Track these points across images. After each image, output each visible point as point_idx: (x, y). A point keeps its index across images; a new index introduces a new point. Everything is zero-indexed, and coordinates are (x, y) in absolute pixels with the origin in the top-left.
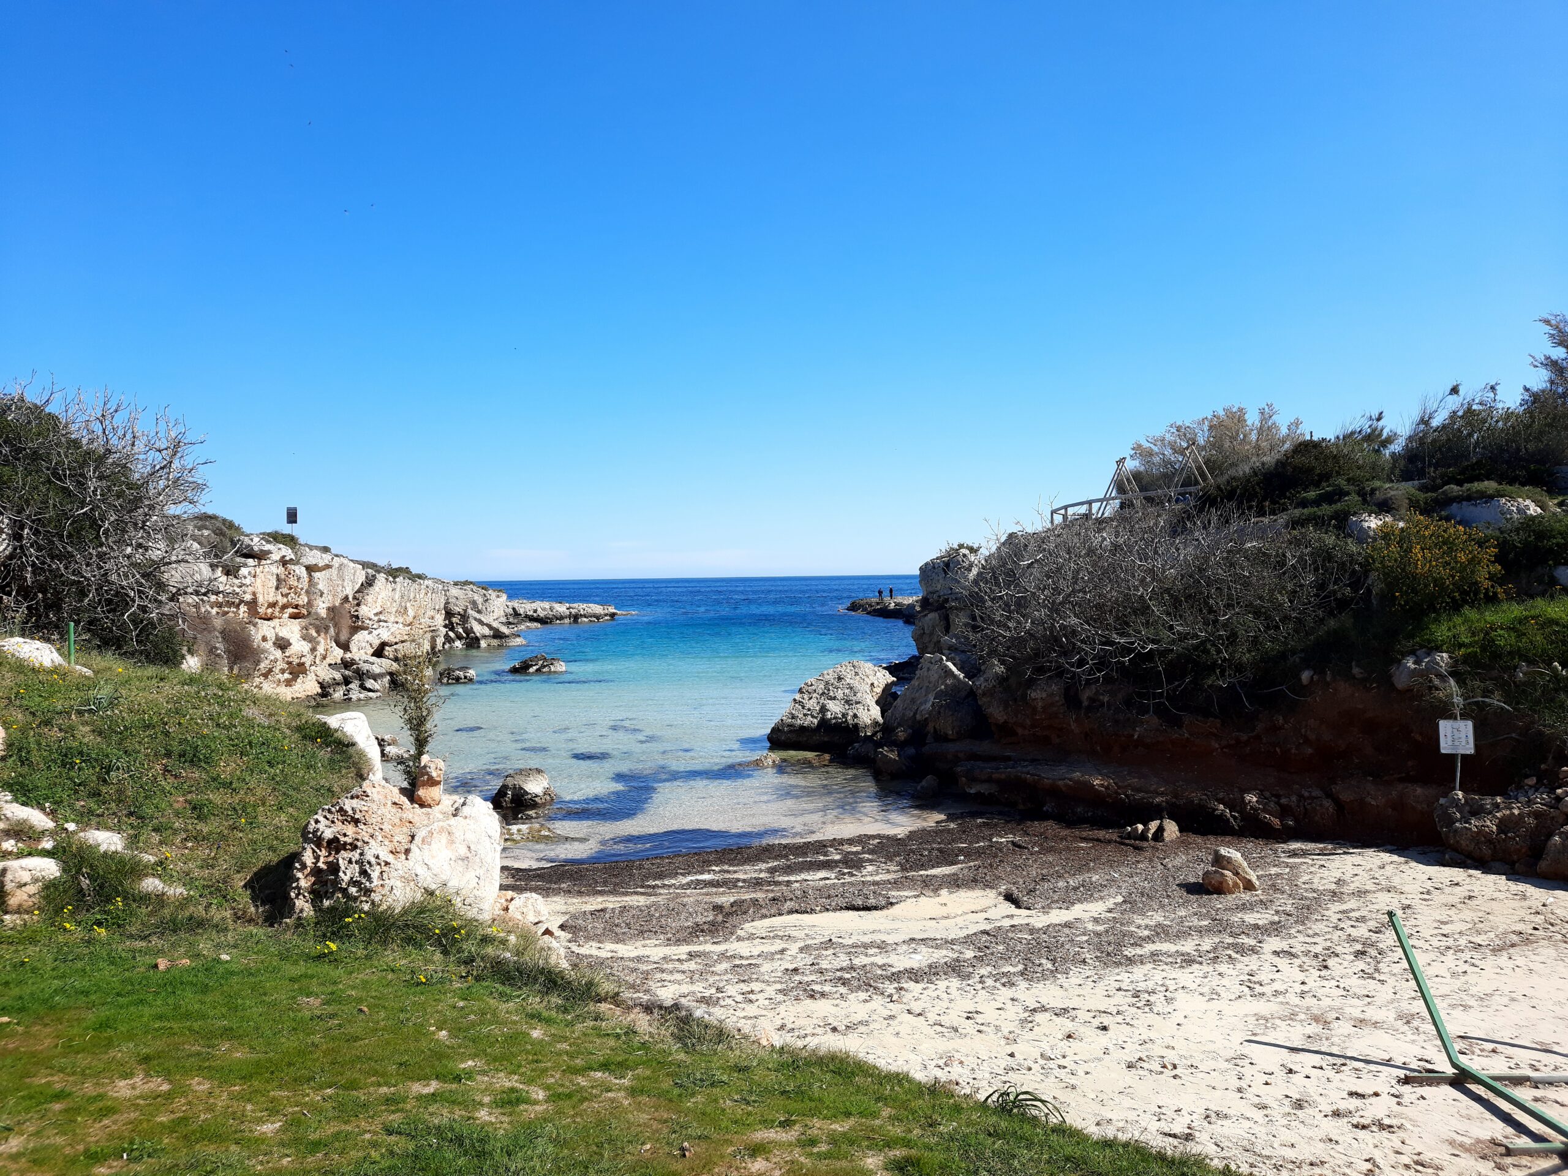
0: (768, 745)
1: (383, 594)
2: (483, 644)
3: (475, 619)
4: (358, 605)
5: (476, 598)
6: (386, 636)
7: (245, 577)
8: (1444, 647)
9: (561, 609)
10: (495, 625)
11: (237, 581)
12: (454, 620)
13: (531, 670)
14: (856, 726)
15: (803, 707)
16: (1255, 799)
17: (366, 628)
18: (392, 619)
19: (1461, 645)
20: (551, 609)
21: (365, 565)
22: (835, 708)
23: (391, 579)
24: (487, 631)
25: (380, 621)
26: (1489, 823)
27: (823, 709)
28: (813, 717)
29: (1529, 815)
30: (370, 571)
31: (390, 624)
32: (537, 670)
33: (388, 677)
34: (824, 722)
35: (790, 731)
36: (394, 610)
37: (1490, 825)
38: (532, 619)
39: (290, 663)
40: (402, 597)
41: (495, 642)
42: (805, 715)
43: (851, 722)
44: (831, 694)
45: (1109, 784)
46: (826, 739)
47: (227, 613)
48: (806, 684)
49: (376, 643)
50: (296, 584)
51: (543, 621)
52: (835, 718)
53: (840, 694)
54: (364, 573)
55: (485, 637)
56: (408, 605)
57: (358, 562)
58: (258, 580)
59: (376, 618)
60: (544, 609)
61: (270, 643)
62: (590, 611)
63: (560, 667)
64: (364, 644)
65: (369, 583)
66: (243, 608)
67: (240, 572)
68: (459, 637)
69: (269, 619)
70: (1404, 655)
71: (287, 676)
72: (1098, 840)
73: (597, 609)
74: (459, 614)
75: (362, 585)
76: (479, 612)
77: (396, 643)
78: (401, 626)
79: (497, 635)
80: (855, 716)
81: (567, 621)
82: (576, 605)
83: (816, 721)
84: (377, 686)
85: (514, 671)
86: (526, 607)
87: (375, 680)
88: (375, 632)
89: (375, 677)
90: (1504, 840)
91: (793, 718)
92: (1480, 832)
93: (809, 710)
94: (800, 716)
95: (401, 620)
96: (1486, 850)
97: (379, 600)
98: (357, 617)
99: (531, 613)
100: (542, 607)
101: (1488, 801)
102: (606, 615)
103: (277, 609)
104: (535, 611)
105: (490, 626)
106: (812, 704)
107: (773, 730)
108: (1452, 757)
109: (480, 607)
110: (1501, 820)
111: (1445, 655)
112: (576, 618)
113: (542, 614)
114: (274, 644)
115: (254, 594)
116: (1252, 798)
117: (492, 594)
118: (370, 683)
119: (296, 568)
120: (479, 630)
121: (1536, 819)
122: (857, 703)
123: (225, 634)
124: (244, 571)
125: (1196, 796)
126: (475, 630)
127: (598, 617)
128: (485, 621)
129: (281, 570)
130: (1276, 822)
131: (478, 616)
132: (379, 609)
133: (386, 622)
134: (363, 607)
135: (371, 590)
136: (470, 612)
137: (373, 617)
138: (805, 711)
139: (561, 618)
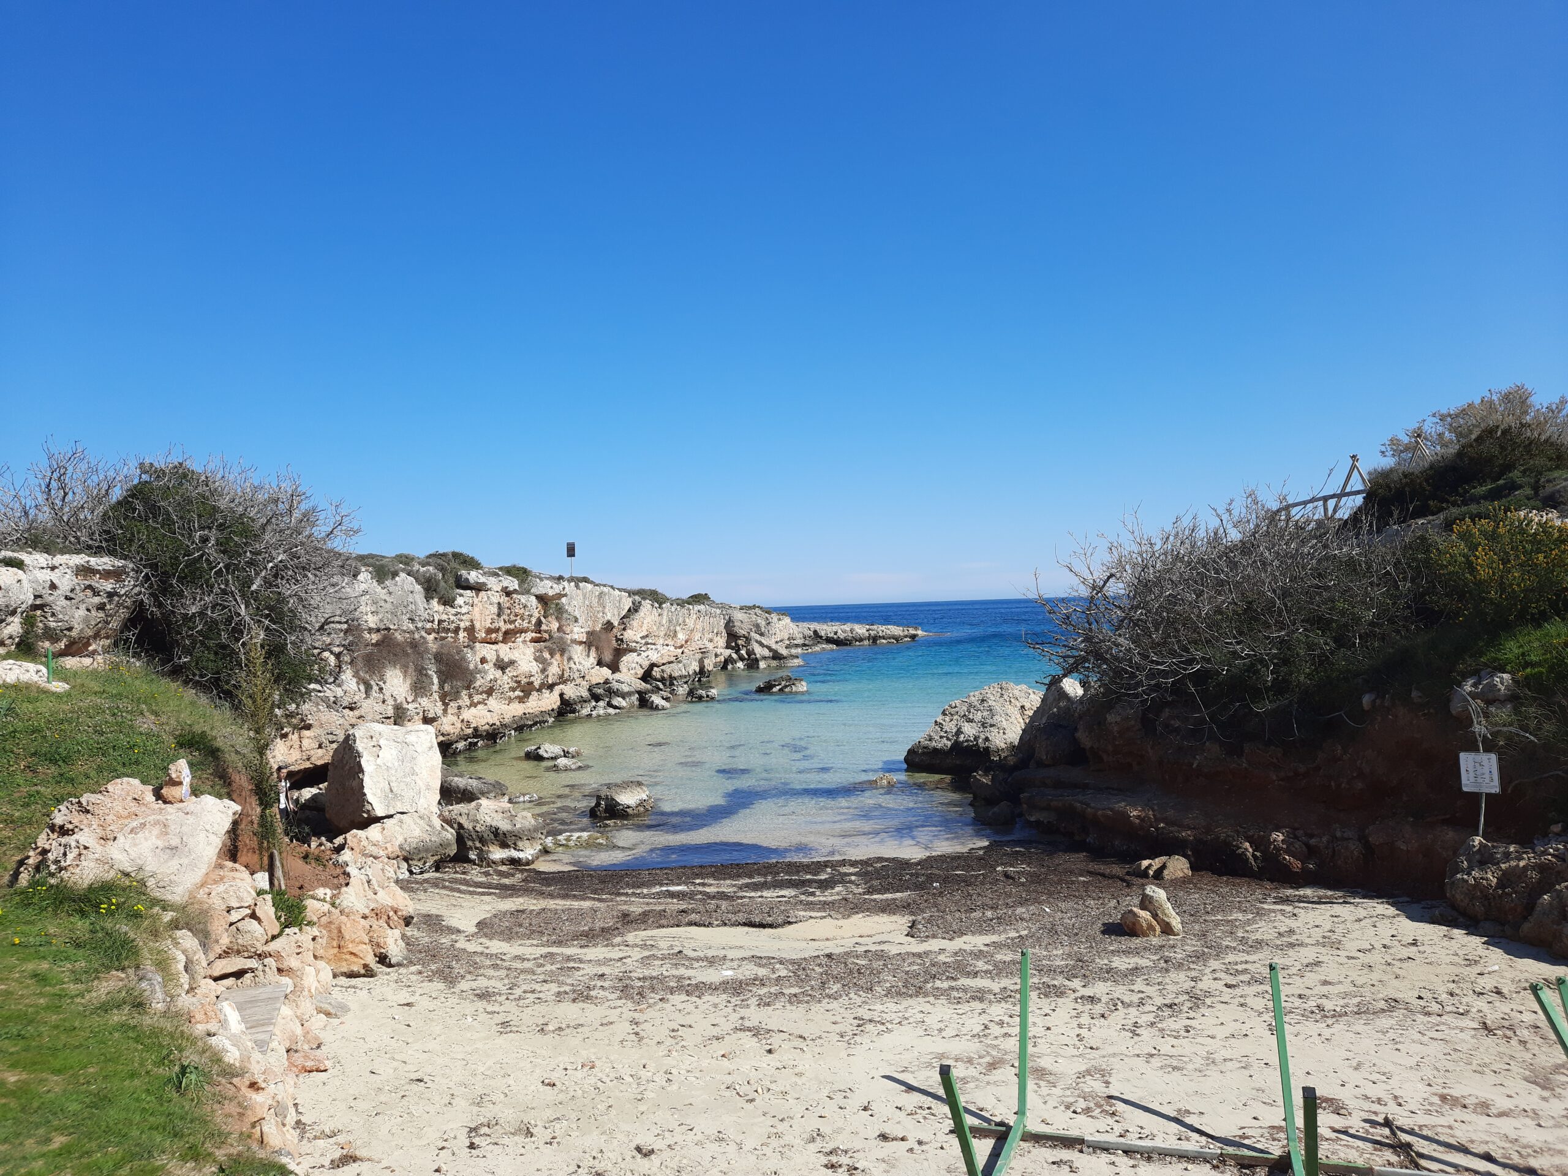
0: (905, 766)
1: (648, 619)
2: (762, 665)
3: (757, 641)
4: (624, 629)
5: (759, 621)
6: (654, 657)
7: (461, 607)
8: (1509, 668)
9: (861, 630)
10: (774, 647)
11: (453, 611)
12: (740, 642)
13: (775, 690)
14: (987, 749)
15: (942, 729)
16: (1281, 837)
17: (634, 651)
18: (661, 641)
19: (1528, 664)
20: (852, 631)
21: (631, 593)
22: (969, 731)
23: (656, 605)
24: (766, 653)
25: (647, 644)
26: (1490, 876)
27: (959, 732)
28: (948, 739)
29: (1533, 868)
30: (637, 598)
31: (658, 647)
32: (780, 690)
33: (637, 696)
34: (957, 745)
35: (923, 753)
36: (662, 634)
37: (1491, 878)
38: (829, 640)
39: (519, 682)
40: (670, 622)
41: (774, 663)
42: (941, 737)
43: (982, 745)
44: (971, 717)
45: (1147, 816)
46: (958, 762)
47: (444, 638)
48: (950, 706)
49: (646, 664)
50: (522, 611)
51: (838, 642)
52: (967, 741)
53: (978, 716)
54: (630, 600)
55: (764, 658)
56: (678, 628)
57: (625, 591)
58: (476, 609)
59: (643, 641)
60: (844, 631)
61: (491, 664)
62: (888, 632)
63: (802, 687)
64: (634, 665)
65: (634, 609)
66: (462, 635)
67: (456, 602)
68: (742, 659)
69: (493, 643)
70: (1465, 676)
71: (518, 693)
72: (1103, 875)
73: (896, 630)
74: (744, 636)
75: (629, 610)
76: (762, 634)
77: (663, 664)
78: (672, 649)
79: (776, 656)
80: (987, 739)
81: (866, 642)
82: (875, 627)
83: (949, 744)
84: (624, 703)
85: (760, 690)
86: (826, 629)
87: (624, 698)
88: (644, 654)
89: (623, 696)
90: (1500, 896)
91: (930, 740)
92: (1477, 884)
93: (946, 732)
94: (937, 738)
95: (670, 642)
96: (1478, 907)
97: (645, 625)
98: (622, 640)
99: (832, 635)
100: (841, 630)
101: (1501, 850)
102: (906, 636)
103: (501, 634)
104: (836, 633)
105: (769, 648)
106: (951, 727)
107: (909, 751)
108: (1475, 797)
109: (763, 629)
110: (1505, 873)
111: (1505, 676)
112: (874, 639)
113: (842, 635)
114: (495, 665)
115: (472, 621)
116: (1278, 837)
117: (774, 617)
118: (618, 701)
119: (523, 599)
120: (759, 651)
121: (1541, 872)
122: (992, 726)
123: (438, 658)
124: (460, 601)
125: (1223, 833)
126: (756, 651)
127: (897, 638)
128: (765, 643)
129: (504, 599)
130: (1296, 865)
131: (758, 637)
132: (644, 633)
133: (654, 644)
134: (629, 631)
135: (637, 616)
136: (753, 634)
137: (639, 640)
138: (943, 734)
139: (861, 640)
